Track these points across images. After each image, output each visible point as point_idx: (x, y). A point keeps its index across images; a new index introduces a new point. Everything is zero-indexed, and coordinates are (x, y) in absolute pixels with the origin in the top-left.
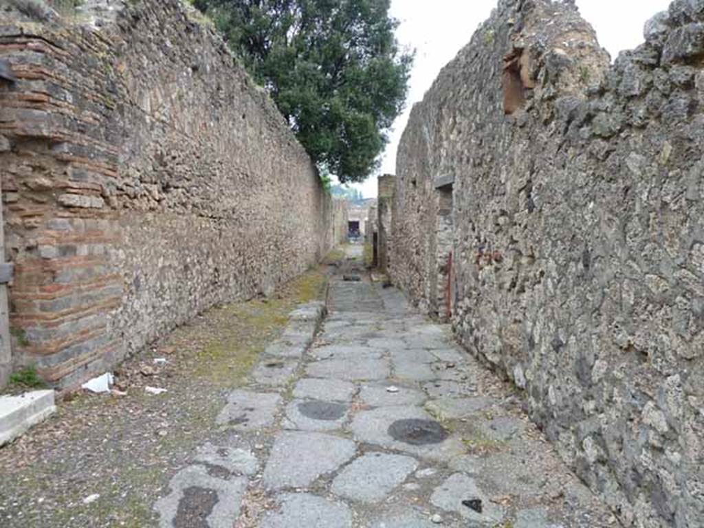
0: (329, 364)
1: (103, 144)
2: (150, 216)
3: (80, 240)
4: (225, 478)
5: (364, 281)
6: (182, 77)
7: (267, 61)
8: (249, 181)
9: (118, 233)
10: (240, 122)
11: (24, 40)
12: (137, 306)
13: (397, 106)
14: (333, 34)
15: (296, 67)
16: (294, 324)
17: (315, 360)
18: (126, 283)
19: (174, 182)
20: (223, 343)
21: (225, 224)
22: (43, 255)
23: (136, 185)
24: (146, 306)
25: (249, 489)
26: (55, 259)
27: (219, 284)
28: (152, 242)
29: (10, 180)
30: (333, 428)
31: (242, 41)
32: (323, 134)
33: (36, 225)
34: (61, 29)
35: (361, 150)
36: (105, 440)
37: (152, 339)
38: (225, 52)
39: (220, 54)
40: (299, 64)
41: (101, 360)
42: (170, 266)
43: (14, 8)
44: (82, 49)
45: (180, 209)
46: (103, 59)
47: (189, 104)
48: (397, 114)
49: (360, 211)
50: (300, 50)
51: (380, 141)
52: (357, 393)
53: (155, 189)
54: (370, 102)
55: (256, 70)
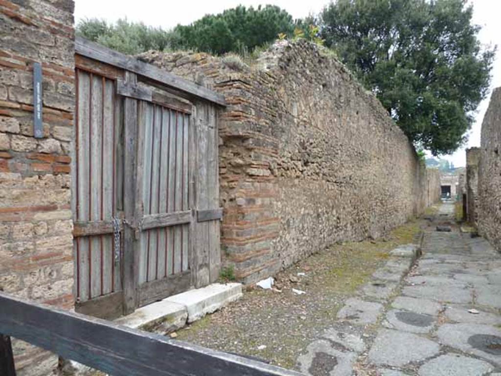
0: (421, 288)
1: (271, 137)
2: (296, 181)
3: (257, 196)
4: (342, 351)
5: (454, 232)
6: (317, 92)
7: (374, 72)
8: (361, 158)
9: (278, 192)
10: (355, 117)
11: (231, 83)
12: (288, 237)
13: (481, 93)
14: (425, 45)
15: (396, 74)
16: (395, 259)
17: (411, 285)
18: (281, 223)
19: (311, 159)
20: (343, 267)
21: (345, 187)
22: (239, 204)
23: (289, 162)
24: (293, 239)
25: (358, 361)
26: (244, 206)
27: (340, 228)
28: (297, 197)
29: (223, 161)
30: (422, 332)
31: (355, 62)
32: (418, 120)
33: (235, 186)
34: (250, 74)
35: (450, 129)
36: (269, 317)
37: (296, 261)
38: (344, 72)
39: (340, 73)
40: (398, 71)
41: (267, 269)
42: (308, 214)
43: (226, 67)
44: (261, 84)
45: (315, 177)
46: (271, 88)
47: (321, 109)
48: (482, 98)
49: (451, 177)
50: (398, 61)
51: (467, 121)
52: (443, 311)
53: (299, 164)
54: (457, 92)
55: (366, 80)
